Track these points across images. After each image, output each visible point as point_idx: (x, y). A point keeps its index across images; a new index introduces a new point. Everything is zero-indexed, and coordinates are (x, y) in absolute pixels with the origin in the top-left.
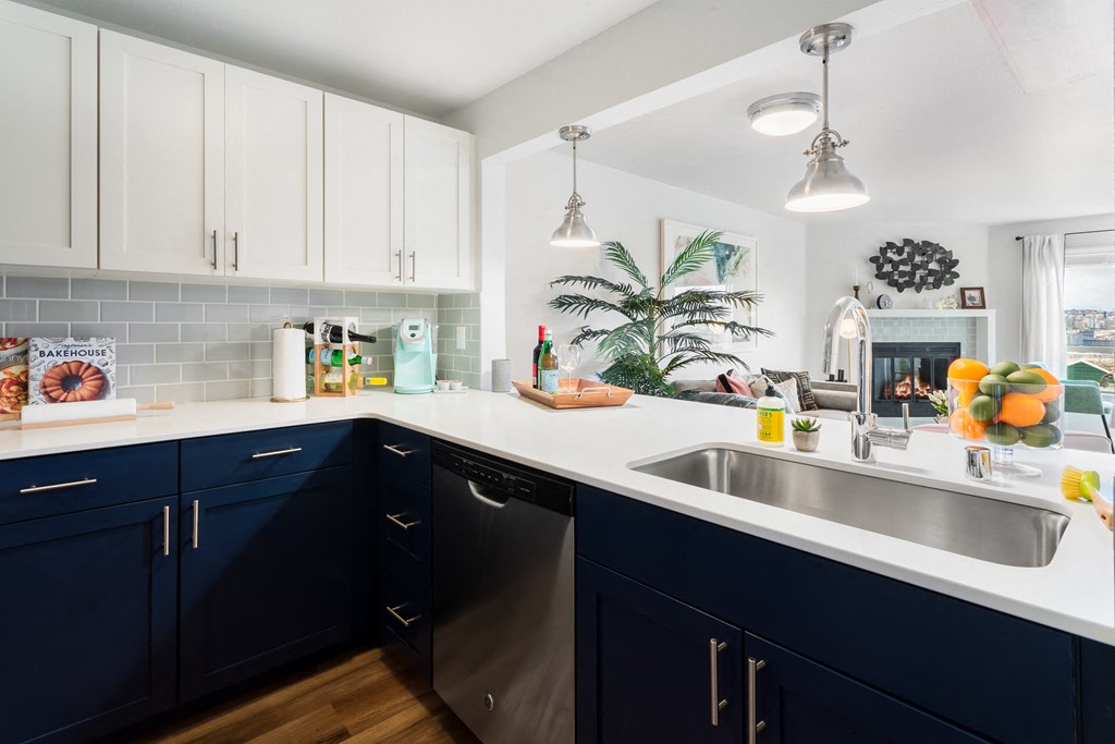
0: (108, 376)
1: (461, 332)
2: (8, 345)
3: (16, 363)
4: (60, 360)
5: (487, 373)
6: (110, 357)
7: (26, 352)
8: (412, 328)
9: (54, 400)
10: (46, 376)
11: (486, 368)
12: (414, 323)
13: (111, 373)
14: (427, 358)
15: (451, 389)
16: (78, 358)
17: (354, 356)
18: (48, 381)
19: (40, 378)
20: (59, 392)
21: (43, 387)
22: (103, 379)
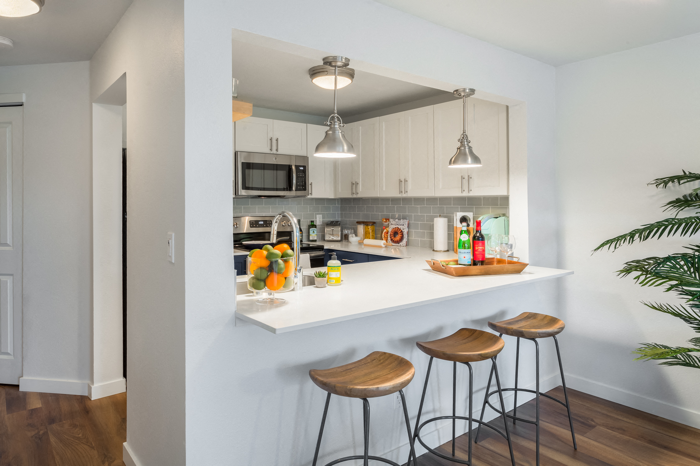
0: (404, 233)
2: (387, 221)
3: (388, 227)
4: (394, 227)
6: (405, 226)
7: (389, 224)
9: (392, 241)
10: (391, 232)
13: (405, 231)
16: (398, 226)
18: (392, 233)
19: (390, 232)
20: (393, 237)
21: (391, 235)
22: (402, 234)
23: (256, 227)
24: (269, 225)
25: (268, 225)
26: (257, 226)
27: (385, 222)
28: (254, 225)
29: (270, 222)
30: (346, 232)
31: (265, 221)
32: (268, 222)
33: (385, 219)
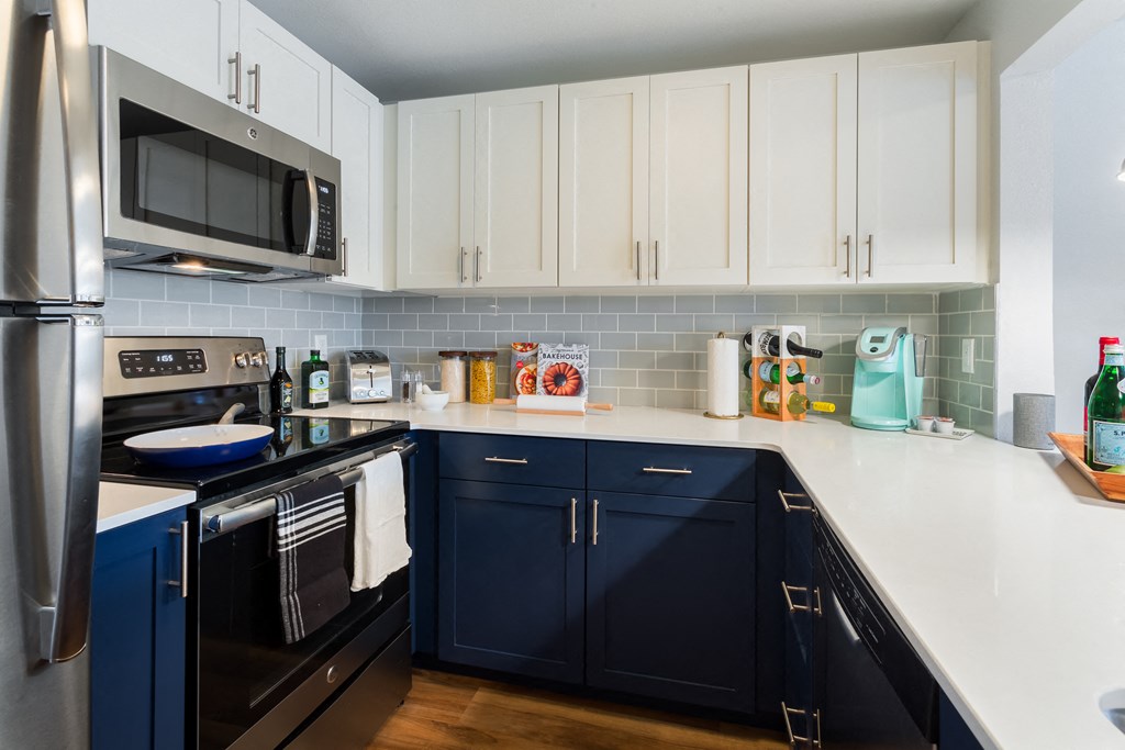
0: (583, 376)
1: (969, 346)
2: (528, 349)
3: (532, 362)
4: (554, 361)
5: (1006, 414)
6: (585, 361)
7: (536, 355)
8: (874, 339)
9: (549, 393)
10: (546, 374)
11: (1004, 406)
12: (879, 333)
13: (585, 372)
14: (899, 382)
15: (935, 430)
16: (565, 360)
17: (796, 372)
18: (548, 377)
19: (543, 374)
20: (553, 386)
21: (545, 382)
22: (579, 378)
23: (146, 374)
24: (196, 367)
25: (192, 366)
26: (152, 370)
27: (522, 351)
28: (140, 369)
29: (197, 357)
30: (407, 377)
31: (179, 354)
32: (190, 357)
33: (522, 344)
